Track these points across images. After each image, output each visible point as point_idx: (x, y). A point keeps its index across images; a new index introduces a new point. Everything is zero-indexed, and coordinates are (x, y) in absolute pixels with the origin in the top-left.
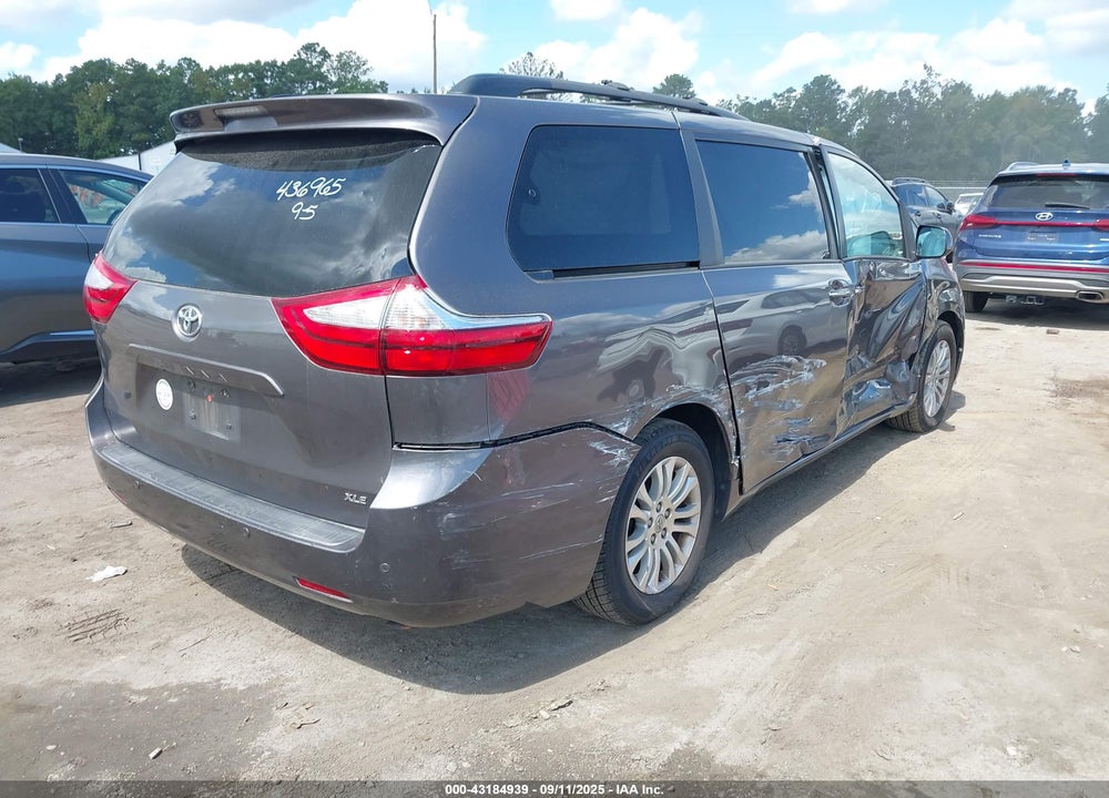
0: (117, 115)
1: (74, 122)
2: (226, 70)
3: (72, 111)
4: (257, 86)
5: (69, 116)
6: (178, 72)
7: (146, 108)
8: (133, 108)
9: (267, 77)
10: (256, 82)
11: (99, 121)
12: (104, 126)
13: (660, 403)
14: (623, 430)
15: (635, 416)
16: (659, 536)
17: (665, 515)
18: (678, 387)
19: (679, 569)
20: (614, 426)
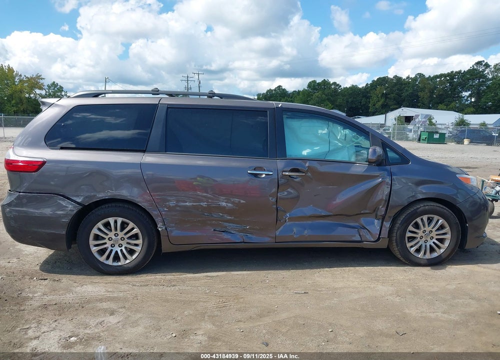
0: (386, 98)
1: (370, 102)
2: (436, 77)
3: (368, 98)
4: (450, 83)
5: (368, 100)
6: (415, 79)
7: (397, 95)
8: (392, 95)
9: (455, 78)
10: (450, 81)
11: (379, 101)
12: (380, 103)
13: (101, 195)
14: (79, 200)
15: (86, 197)
16: (117, 245)
17: (121, 238)
18: (112, 192)
19: (128, 261)
20: (74, 198)
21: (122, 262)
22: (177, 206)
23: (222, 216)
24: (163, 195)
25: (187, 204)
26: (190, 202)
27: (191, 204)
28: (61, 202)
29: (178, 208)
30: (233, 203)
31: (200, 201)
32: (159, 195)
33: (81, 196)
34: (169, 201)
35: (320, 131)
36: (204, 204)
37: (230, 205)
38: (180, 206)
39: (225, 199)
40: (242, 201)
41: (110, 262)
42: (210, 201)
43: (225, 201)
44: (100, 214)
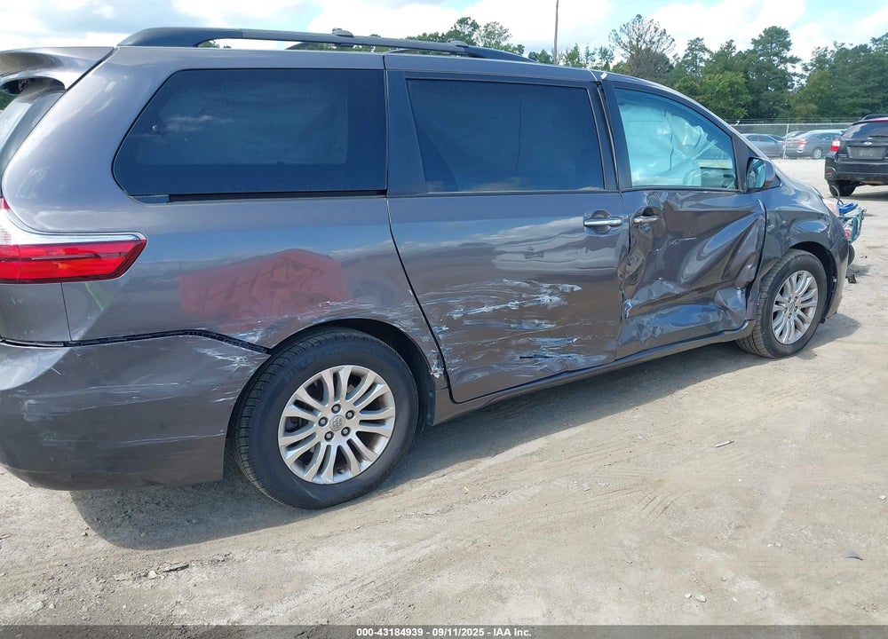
13: (310, 317)
14: (254, 339)
15: (272, 328)
16: (338, 434)
17: (346, 416)
18: (335, 304)
19: (366, 464)
20: (240, 336)
21: (355, 469)
22: (465, 316)
23: (538, 325)
24: (440, 296)
25: (485, 309)
26: (490, 304)
27: (491, 308)
28: (209, 352)
29: (467, 322)
30: (562, 293)
31: (509, 298)
32: (431, 298)
33: (258, 326)
34: (452, 307)
35: (659, 131)
36: (513, 305)
37: (556, 299)
38: (471, 317)
39: (550, 287)
40: (577, 288)
41: (327, 478)
42: (524, 296)
43: (550, 291)
44: (303, 365)
